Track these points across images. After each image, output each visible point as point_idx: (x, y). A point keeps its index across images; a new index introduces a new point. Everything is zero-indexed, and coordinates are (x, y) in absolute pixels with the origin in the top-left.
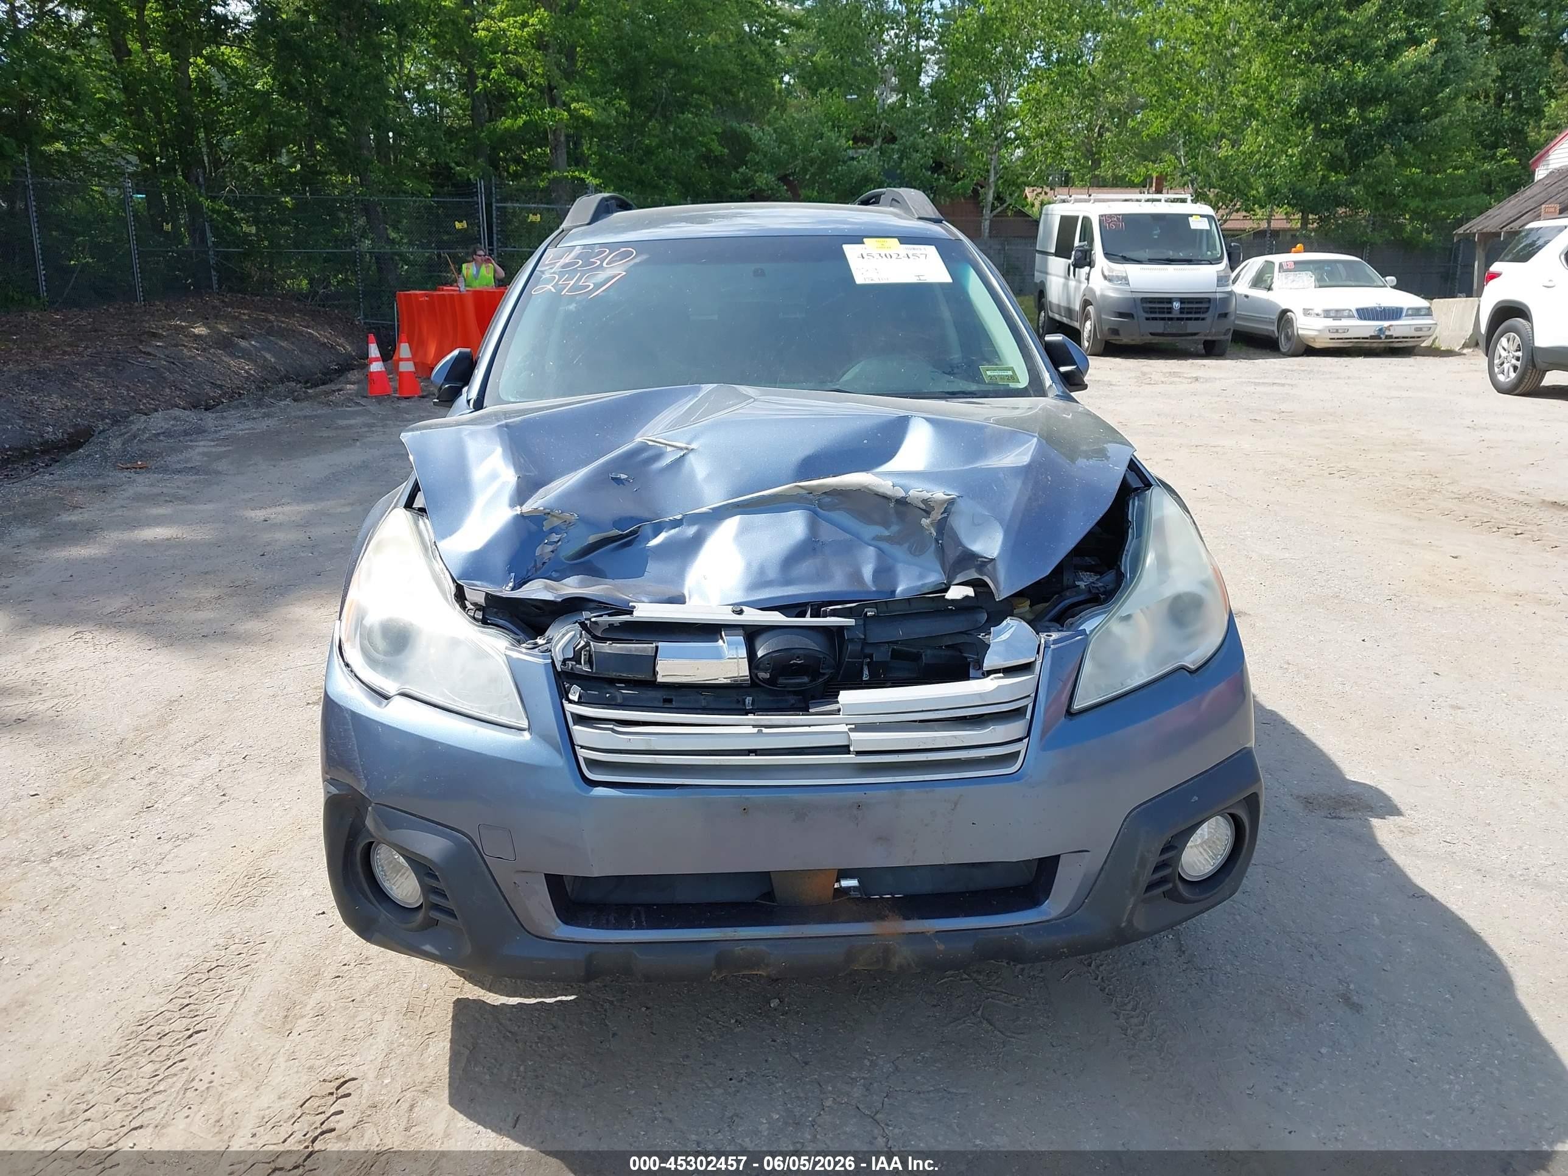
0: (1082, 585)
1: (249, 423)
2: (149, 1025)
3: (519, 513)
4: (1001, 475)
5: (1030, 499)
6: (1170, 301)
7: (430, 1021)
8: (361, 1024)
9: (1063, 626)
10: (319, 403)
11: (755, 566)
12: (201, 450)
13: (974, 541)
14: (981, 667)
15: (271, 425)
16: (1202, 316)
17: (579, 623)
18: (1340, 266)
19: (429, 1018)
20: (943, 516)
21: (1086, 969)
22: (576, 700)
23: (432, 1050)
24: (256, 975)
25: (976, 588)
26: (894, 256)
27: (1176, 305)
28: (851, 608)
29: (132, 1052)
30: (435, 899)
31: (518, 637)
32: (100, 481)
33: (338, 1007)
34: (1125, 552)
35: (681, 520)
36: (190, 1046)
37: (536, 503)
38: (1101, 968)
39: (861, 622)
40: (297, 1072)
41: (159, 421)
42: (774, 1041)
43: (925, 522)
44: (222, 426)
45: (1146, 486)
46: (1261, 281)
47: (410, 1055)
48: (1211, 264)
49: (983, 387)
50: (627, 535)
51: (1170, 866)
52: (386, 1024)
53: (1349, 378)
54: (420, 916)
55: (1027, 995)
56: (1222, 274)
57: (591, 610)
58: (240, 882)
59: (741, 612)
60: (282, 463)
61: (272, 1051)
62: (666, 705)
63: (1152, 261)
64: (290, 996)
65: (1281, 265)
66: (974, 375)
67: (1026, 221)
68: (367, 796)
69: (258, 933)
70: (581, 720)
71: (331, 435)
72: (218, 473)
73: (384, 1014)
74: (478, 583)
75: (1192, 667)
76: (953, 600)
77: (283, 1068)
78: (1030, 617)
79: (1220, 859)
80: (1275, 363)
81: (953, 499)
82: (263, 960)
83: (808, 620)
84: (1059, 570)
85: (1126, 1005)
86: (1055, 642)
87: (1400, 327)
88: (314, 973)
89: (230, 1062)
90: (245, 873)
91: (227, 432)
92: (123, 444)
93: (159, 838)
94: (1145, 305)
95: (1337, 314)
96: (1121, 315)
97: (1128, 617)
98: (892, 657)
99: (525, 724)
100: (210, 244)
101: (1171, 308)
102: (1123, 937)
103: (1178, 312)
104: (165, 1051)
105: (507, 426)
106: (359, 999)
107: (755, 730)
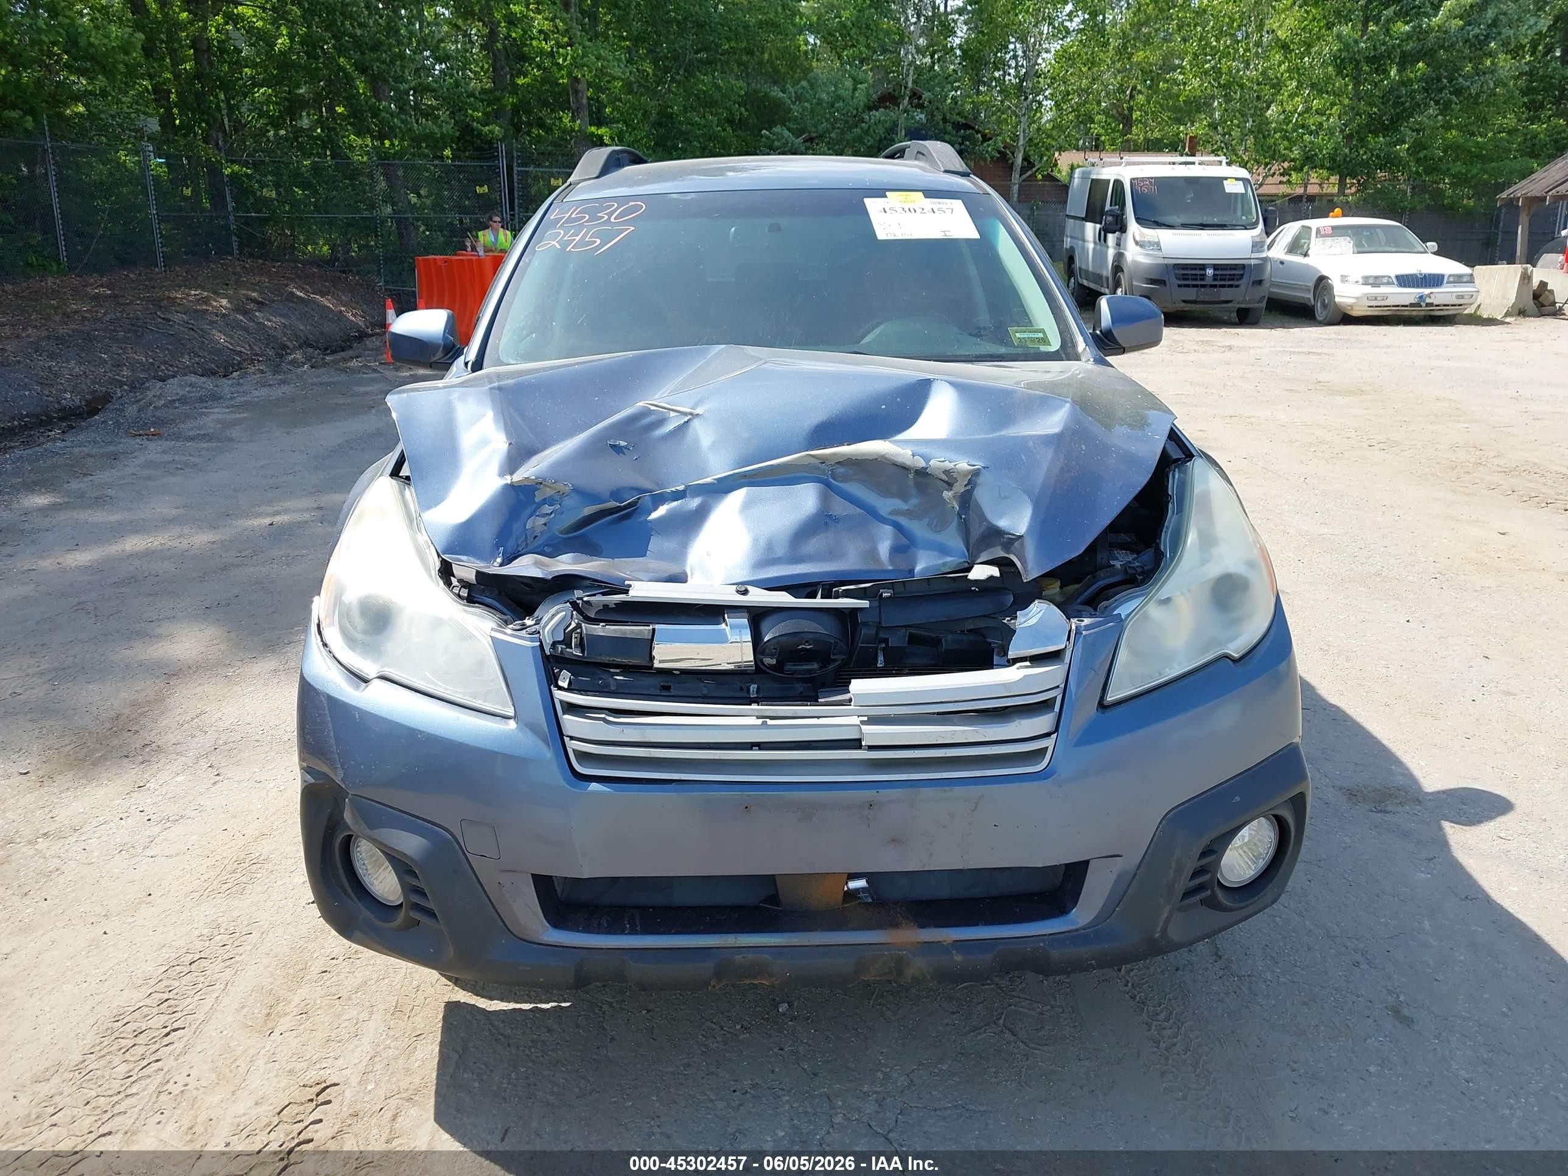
0: (1118, 564)
1: (265, 389)
2: (125, 1021)
3: (509, 482)
4: (1031, 443)
5: (1062, 469)
6: (1203, 267)
7: (419, 1021)
8: (346, 1024)
9: (1096, 610)
10: (336, 369)
11: (762, 543)
12: (215, 416)
13: (1000, 517)
14: (1006, 654)
15: (287, 392)
16: (1235, 283)
17: (570, 603)
18: (1379, 231)
19: (418, 1019)
20: (967, 488)
21: (1115, 974)
22: (566, 687)
23: (419, 1054)
24: (241, 968)
25: (1002, 568)
26: (919, 211)
27: (1210, 272)
28: (865, 588)
29: (106, 1051)
30: (416, 899)
31: (505, 617)
32: (111, 448)
33: (323, 1004)
34: (1164, 530)
35: (684, 491)
36: (167, 1045)
37: (528, 471)
38: (1132, 974)
39: (876, 604)
40: (277, 1076)
41: (174, 387)
42: (781, 1049)
43: (947, 495)
44: (238, 392)
45: (1187, 456)
46: (1297, 246)
47: (396, 1059)
48: (1246, 229)
49: (1011, 351)
50: (625, 507)
51: (1209, 871)
52: (372, 1024)
53: (1388, 347)
54: (402, 914)
55: (1053, 1003)
56: (1257, 239)
57: (584, 588)
58: (229, 868)
59: (745, 592)
60: (297, 431)
61: (252, 1052)
62: (665, 693)
63: (1185, 226)
64: (274, 992)
65: (1318, 230)
66: (1003, 338)
67: (1056, 186)
68: (343, 786)
69: (245, 923)
70: (572, 708)
71: (346, 402)
72: (231, 440)
73: (371, 1013)
74: (464, 558)
75: (1236, 655)
76: (976, 581)
77: (262, 1071)
78: (1059, 599)
79: (1262, 864)
80: (1310, 331)
81: (978, 469)
82: (248, 953)
83: (819, 602)
84: (1092, 549)
85: (1157, 1014)
86: (1087, 628)
87: (1440, 295)
88: (300, 967)
89: (206, 1063)
90: (235, 859)
91: (243, 399)
92: (139, 411)
93: (149, 820)
94: (1177, 272)
95: (1375, 281)
96: (1152, 281)
97: (1167, 601)
98: (909, 642)
99: (510, 712)
100: (230, 209)
101: (1204, 275)
102: (1156, 948)
103: (1211, 279)
104: (140, 1050)
105: (500, 388)
106: (345, 996)
107: (760, 722)
